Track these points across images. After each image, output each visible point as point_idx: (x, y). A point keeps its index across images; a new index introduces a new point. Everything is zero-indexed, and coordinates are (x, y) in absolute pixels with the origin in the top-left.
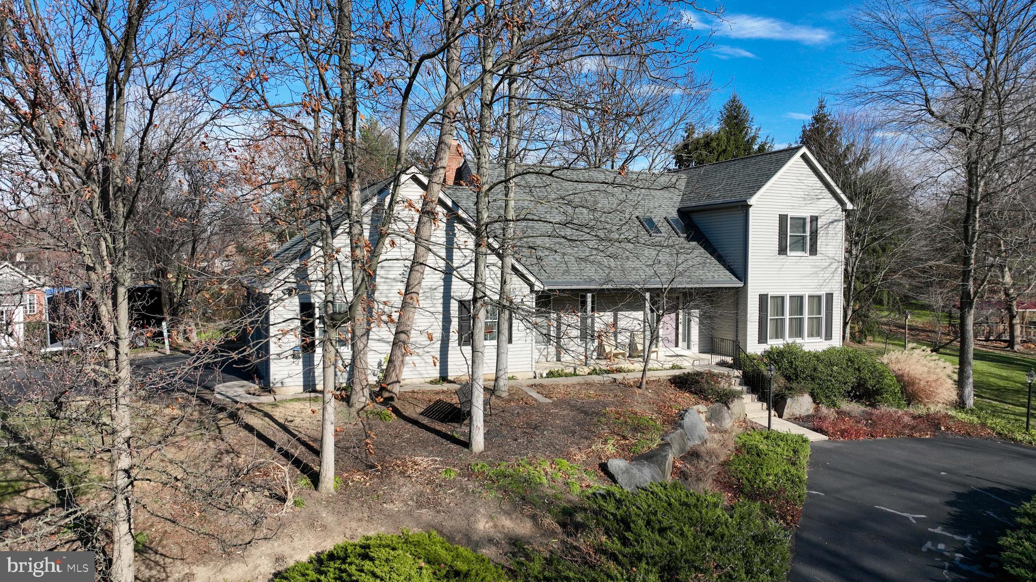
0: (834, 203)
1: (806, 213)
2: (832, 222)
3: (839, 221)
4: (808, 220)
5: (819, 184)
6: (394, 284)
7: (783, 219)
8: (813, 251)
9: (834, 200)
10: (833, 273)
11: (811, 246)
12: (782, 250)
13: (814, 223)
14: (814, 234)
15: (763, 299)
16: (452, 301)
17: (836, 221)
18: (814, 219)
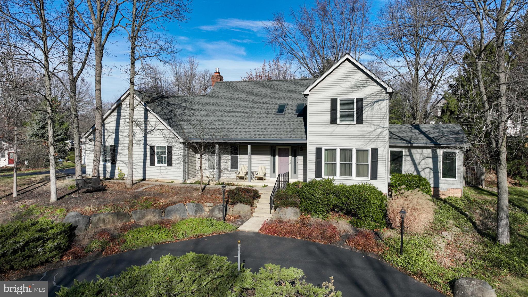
0: (379, 88)
1: (354, 96)
2: (377, 101)
3: (384, 100)
4: (355, 101)
5: (365, 77)
6: (125, 138)
7: (334, 102)
8: (360, 120)
9: (379, 87)
10: (379, 135)
11: (357, 118)
12: (334, 120)
13: (360, 103)
14: (360, 111)
15: (319, 151)
16: (147, 146)
17: (381, 100)
18: (360, 100)
